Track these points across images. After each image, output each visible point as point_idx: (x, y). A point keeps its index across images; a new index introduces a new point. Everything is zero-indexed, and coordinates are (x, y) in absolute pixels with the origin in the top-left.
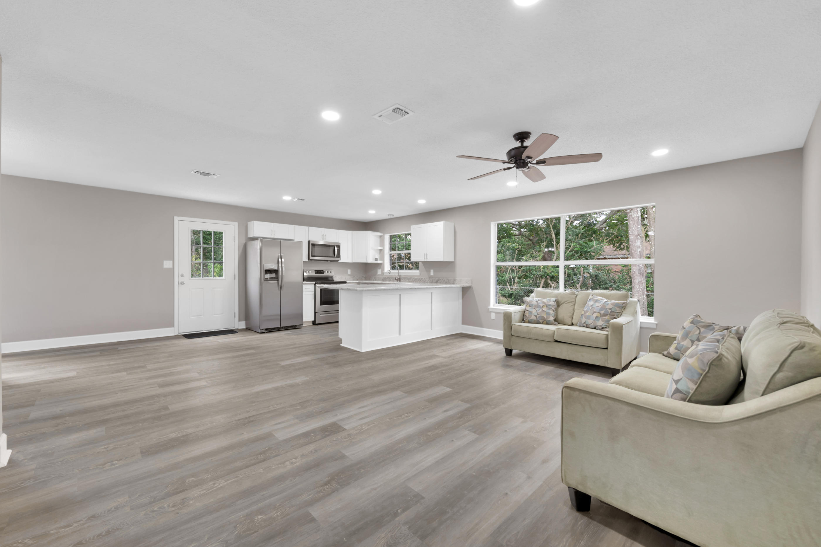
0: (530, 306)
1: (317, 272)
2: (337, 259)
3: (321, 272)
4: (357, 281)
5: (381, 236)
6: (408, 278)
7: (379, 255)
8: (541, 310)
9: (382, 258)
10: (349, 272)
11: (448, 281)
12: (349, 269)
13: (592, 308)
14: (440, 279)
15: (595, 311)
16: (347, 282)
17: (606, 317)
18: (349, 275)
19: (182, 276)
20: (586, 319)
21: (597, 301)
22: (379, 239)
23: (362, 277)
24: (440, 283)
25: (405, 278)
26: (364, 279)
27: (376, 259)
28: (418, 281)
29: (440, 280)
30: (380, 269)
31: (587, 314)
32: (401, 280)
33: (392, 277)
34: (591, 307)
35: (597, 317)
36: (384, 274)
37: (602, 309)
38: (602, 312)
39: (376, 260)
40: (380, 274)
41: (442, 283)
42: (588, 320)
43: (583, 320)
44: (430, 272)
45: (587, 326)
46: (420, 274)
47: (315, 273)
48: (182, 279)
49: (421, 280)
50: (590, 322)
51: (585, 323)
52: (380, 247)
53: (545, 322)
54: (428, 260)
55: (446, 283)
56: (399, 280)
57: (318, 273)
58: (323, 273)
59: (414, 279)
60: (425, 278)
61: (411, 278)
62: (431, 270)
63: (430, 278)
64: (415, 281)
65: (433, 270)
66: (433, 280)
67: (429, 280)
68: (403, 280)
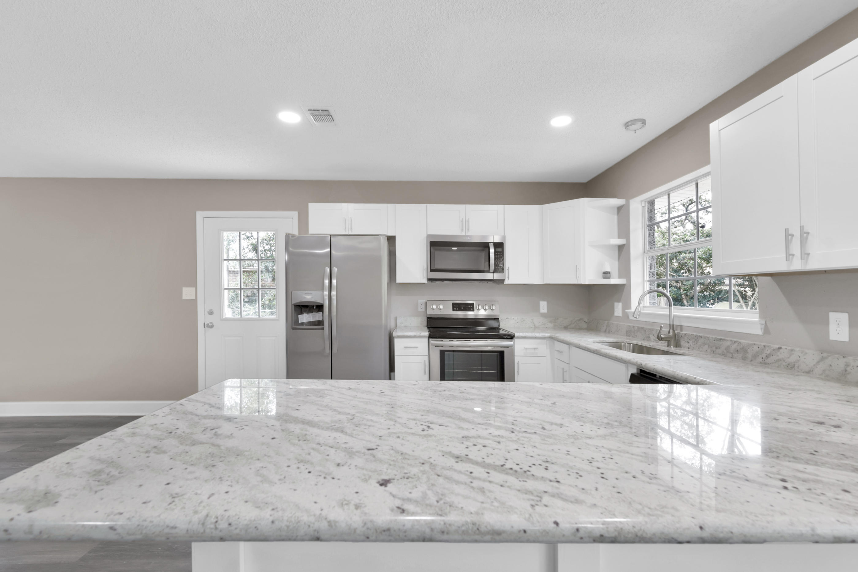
1: (457, 307)
2: (496, 276)
3: (469, 307)
4: (547, 335)
6: (708, 339)
7: (616, 263)
9: (625, 271)
10: (543, 306)
12: (544, 300)
16: (515, 334)
18: (543, 315)
19: (211, 313)
23: (580, 320)
25: (697, 338)
27: (606, 274)
28: (755, 357)
30: (619, 301)
32: (683, 343)
36: (630, 318)
39: (604, 278)
40: (621, 314)
44: (826, 322)
46: (766, 331)
47: (454, 310)
48: (209, 319)
49: (767, 357)
52: (619, 237)
56: (672, 342)
57: (460, 310)
58: (473, 310)
59: (735, 346)
60: (792, 350)
61: (723, 338)
62: (833, 317)
63: (825, 355)
64: (740, 355)
65: (844, 317)
66: (848, 369)
67: (818, 362)
68: (688, 342)
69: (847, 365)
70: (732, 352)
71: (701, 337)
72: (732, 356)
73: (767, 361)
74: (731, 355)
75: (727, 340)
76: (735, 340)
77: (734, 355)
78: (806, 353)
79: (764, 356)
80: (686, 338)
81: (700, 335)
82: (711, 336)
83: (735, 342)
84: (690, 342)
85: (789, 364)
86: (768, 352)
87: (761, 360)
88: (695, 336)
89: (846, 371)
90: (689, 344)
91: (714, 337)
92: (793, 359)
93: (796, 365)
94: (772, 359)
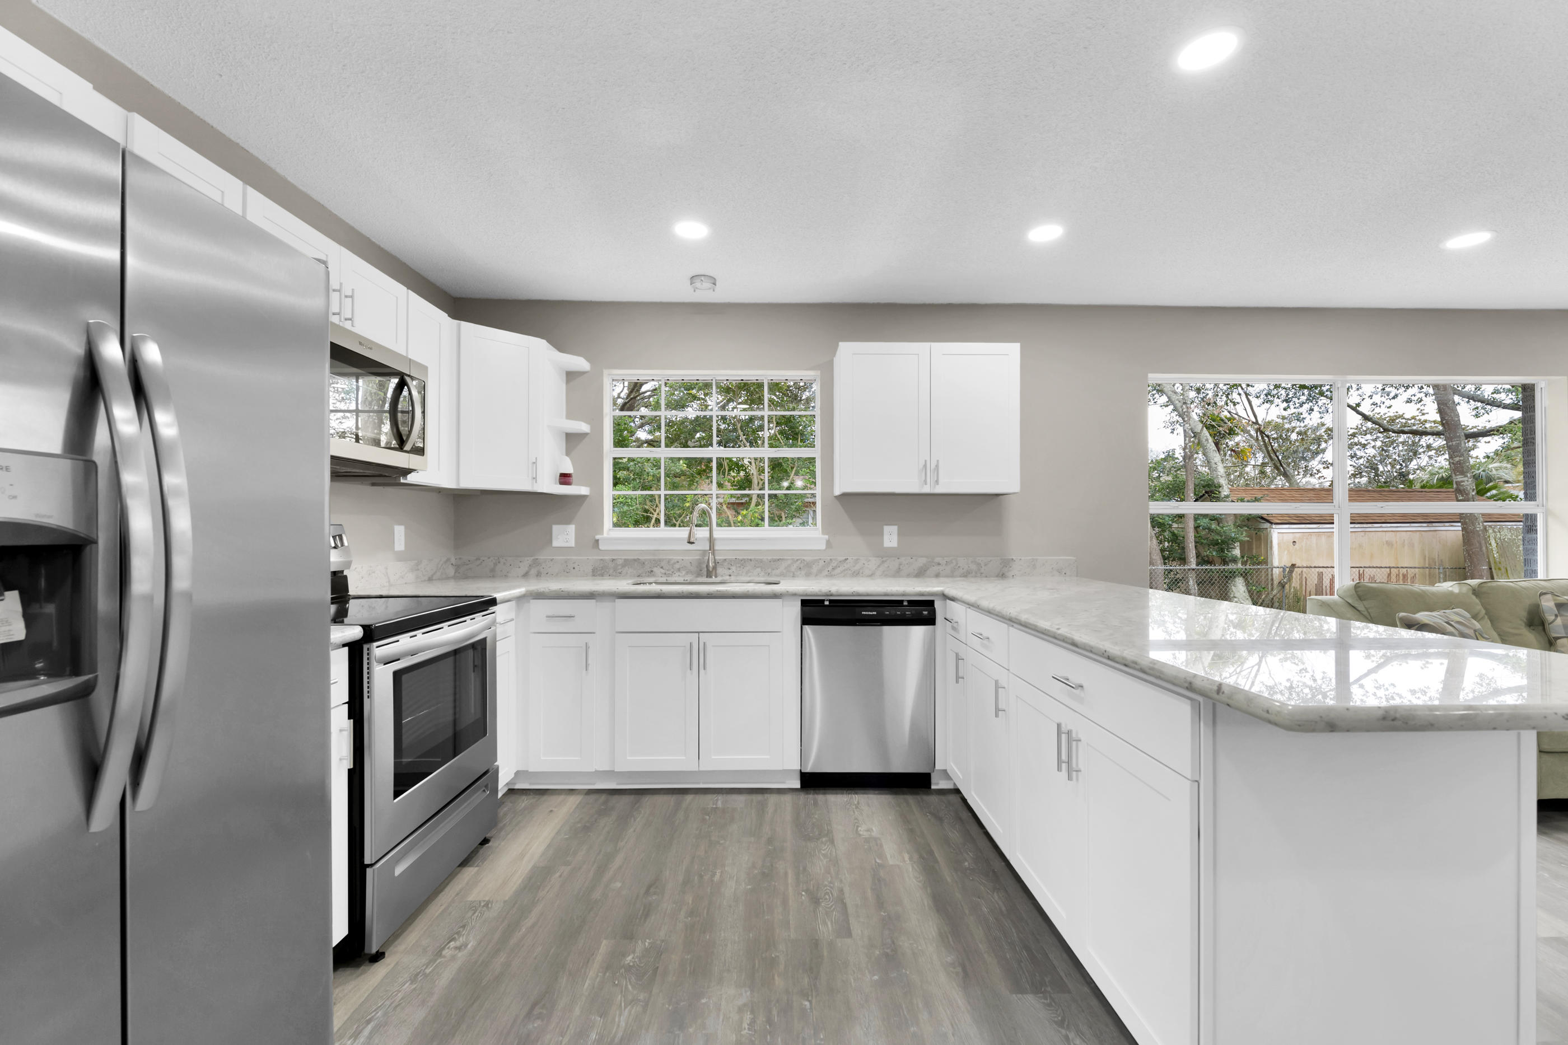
2: (409, 461)
5: (571, 376)
6: (761, 561)
7: (573, 461)
11: (973, 567)
12: (399, 523)
14: (937, 560)
16: (498, 596)
18: (400, 557)
22: (564, 386)
24: (937, 576)
26: (451, 571)
27: (565, 478)
28: (820, 571)
29: (939, 564)
30: (568, 522)
33: (660, 560)
36: (601, 547)
39: (562, 483)
40: (572, 544)
41: (947, 576)
44: (882, 534)
46: (830, 545)
54: (940, 488)
55: (966, 576)
59: (795, 566)
60: (858, 559)
61: (782, 558)
62: (887, 529)
63: (884, 559)
64: (803, 572)
65: (894, 529)
66: (901, 567)
67: (879, 566)
68: (730, 569)
69: (900, 564)
70: (793, 570)
71: (751, 560)
72: (794, 574)
73: (833, 573)
74: (792, 574)
75: (787, 559)
76: (798, 558)
77: (795, 573)
78: (870, 560)
79: (830, 568)
81: (749, 558)
82: (765, 558)
83: (797, 560)
84: (733, 568)
85: (854, 572)
86: (835, 565)
87: (826, 573)
88: (742, 560)
89: (900, 568)
90: (731, 571)
91: (769, 558)
92: (857, 568)
93: (861, 571)
94: (838, 570)
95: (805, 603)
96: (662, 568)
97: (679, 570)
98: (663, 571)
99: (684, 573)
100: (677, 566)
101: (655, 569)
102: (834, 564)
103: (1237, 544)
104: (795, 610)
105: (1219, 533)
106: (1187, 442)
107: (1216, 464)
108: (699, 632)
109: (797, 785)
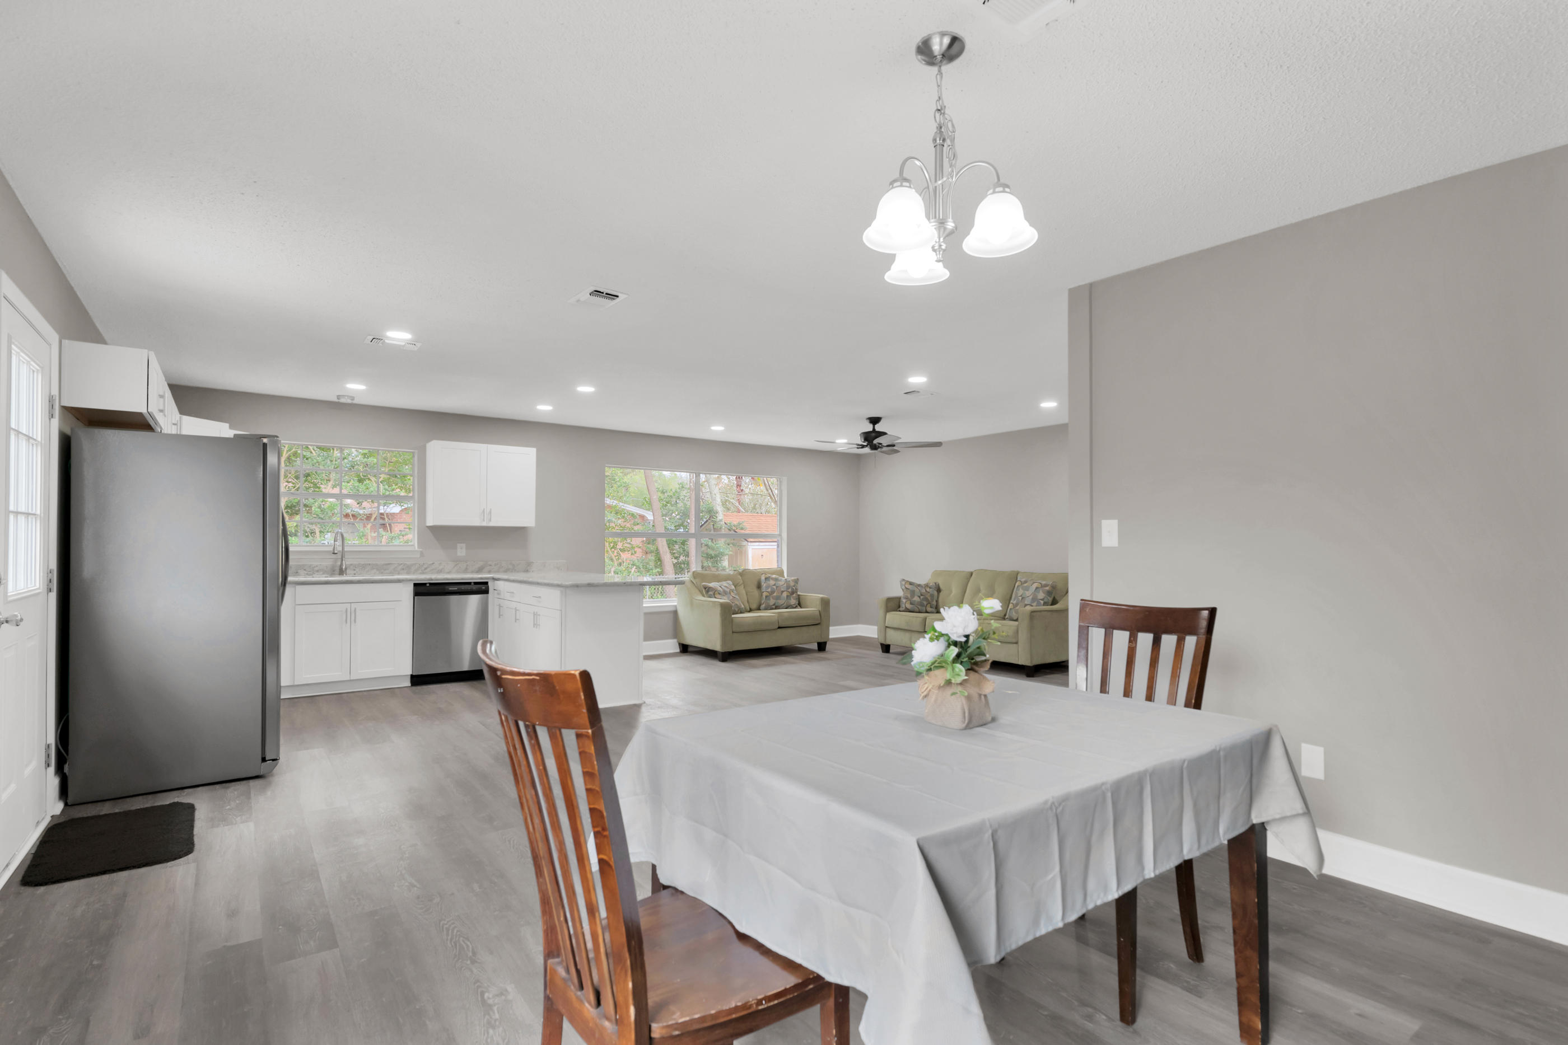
0: (719, 594)
8: (731, 598)
11: (510, 567)
13: (777, 587)
14: (490, 563)
15: (782, 590)
17: (794, 595)
20: (775, 601)
21: (776, 580)
24: (491, 568)
28: (416, 571)
29: (491, 565)
31: (775, 594)
32: (349, 571)
34: (775, 587)
35: (787, 596)
37: (788, 587)
38: (790, 590)
41: (496, 568)
42: (778, 601)
43: (772, 602)
44: (456, 549)
45: (777, 608)
46: (422, 554)
49: (426, 569)
50: (781, 602)
51: (774, 605)
53: (739, 612)
54: (492, 524)
55: (506, 572)
59: (401, 567)
60: (441, 563)
61: (391, 563)
62: (459, 545)
63: (458, 561)
64: (405, 571)
65: (464, 545)
66: (468, 567)
67: (454, 567)
69: (467, 565)
70: (399, 570)
71: (370, 564)
72: (409, 568)
73: (424, 572)
74: (407, 568)
75: (394, 564)
76: (402, 563)
77: (400, 572)
78: (450, 562)
79: (423, 568)
80: (352, 567)
82: (379, 563)
84: (357, 570)
85: (439, 570)
87: (420, 571)
88: (363, 565)
90: (355, 571)
91: (382, 563)
92: (441, 567)
93: (443, 570)
94: (428, 570)
95: (415, 585)
96: (305, 570)
97: (318, 571)
98: (306, 572)
99: (322, 573)
100: (316, 569)
101: (299, 571)
102: (425, 566)
103: (726, 557)
104: (410, 589)
105: (713, 549)
106: (691, 477)
107: (715, 495)
108: (351, 603)
109: (408, 684)
